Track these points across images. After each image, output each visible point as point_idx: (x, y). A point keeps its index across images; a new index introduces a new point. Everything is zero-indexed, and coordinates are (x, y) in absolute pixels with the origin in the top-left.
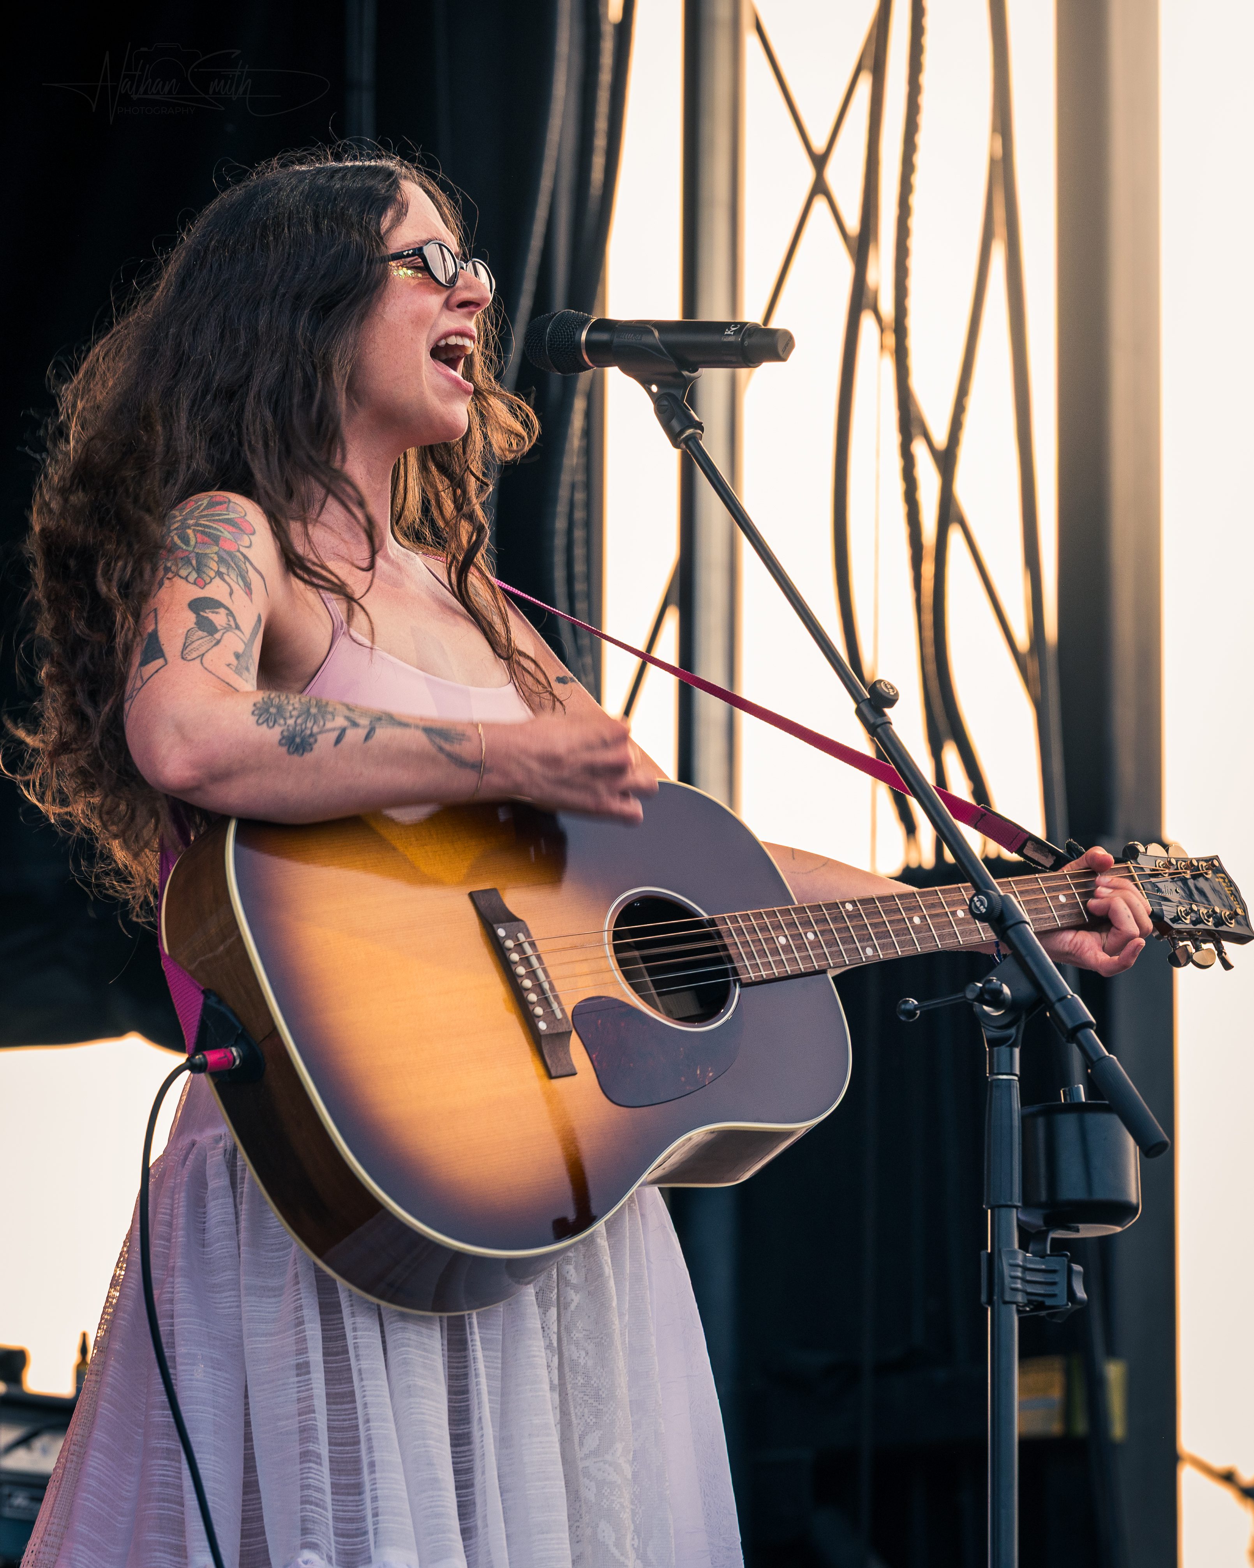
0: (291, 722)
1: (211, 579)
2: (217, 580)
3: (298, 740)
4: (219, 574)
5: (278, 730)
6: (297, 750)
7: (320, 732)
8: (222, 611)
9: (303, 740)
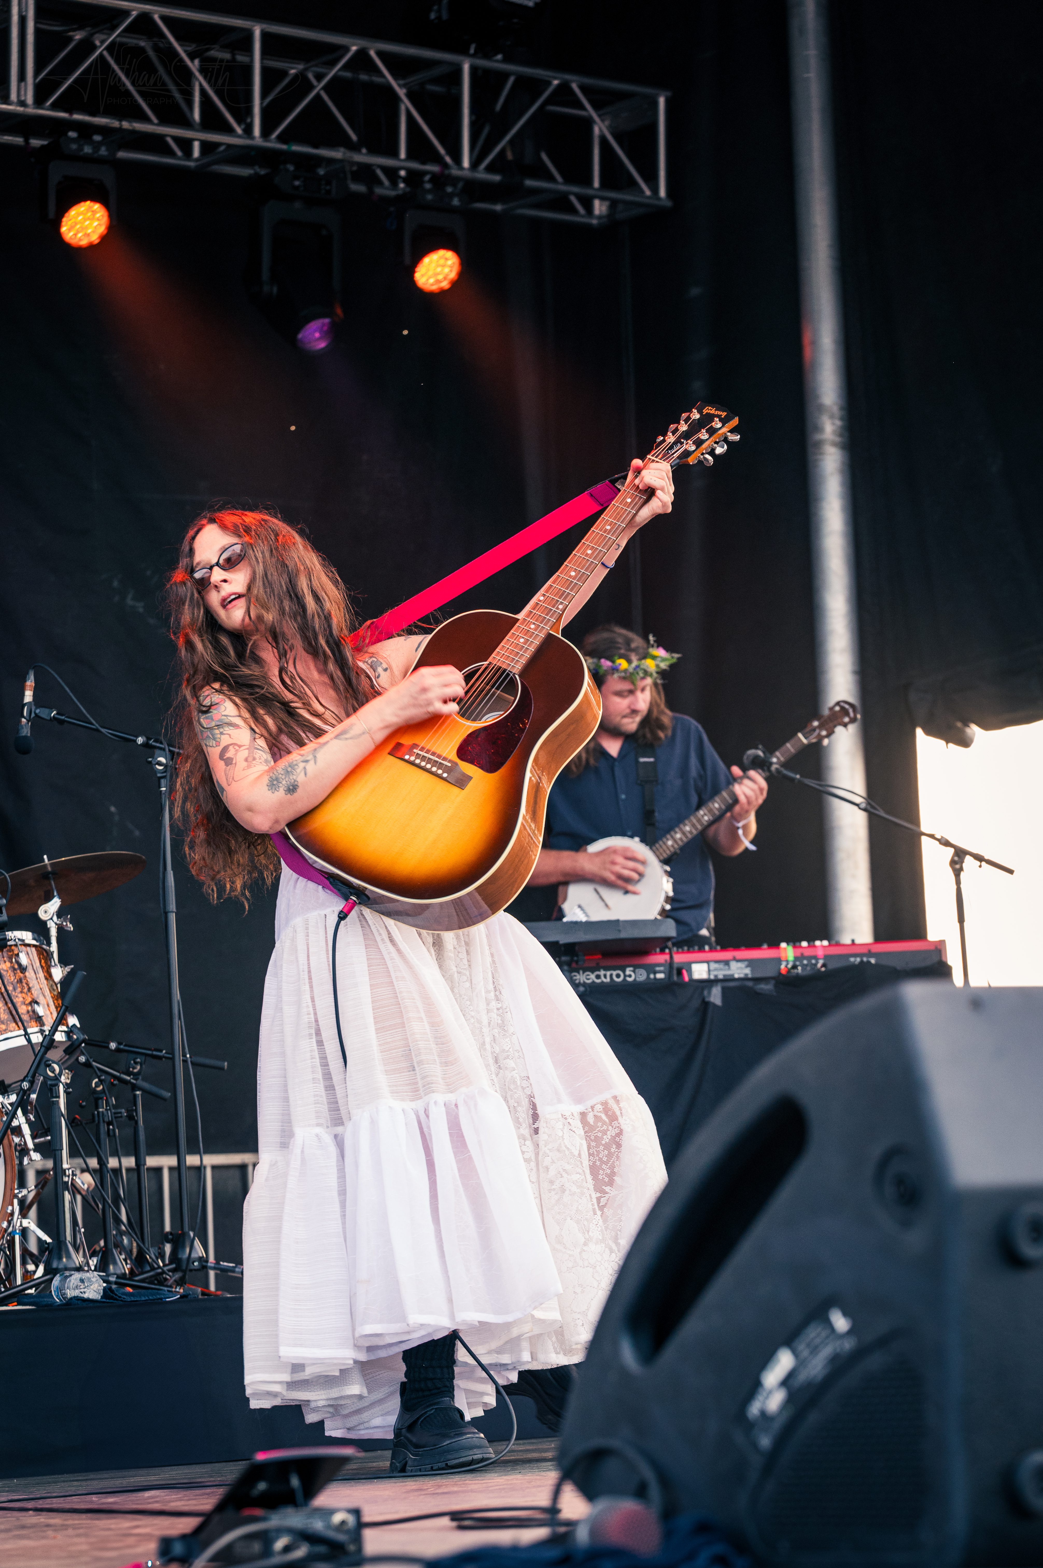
0: (284, 782)
1: (220, 738)
2: (223, 736)
3: (291, 788)
4: (221, 733)
5: (281, 789)
6: (293, 791)
7: (297, 777)
8: (231, 748)
9: (293, 786)
